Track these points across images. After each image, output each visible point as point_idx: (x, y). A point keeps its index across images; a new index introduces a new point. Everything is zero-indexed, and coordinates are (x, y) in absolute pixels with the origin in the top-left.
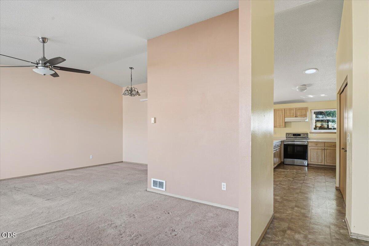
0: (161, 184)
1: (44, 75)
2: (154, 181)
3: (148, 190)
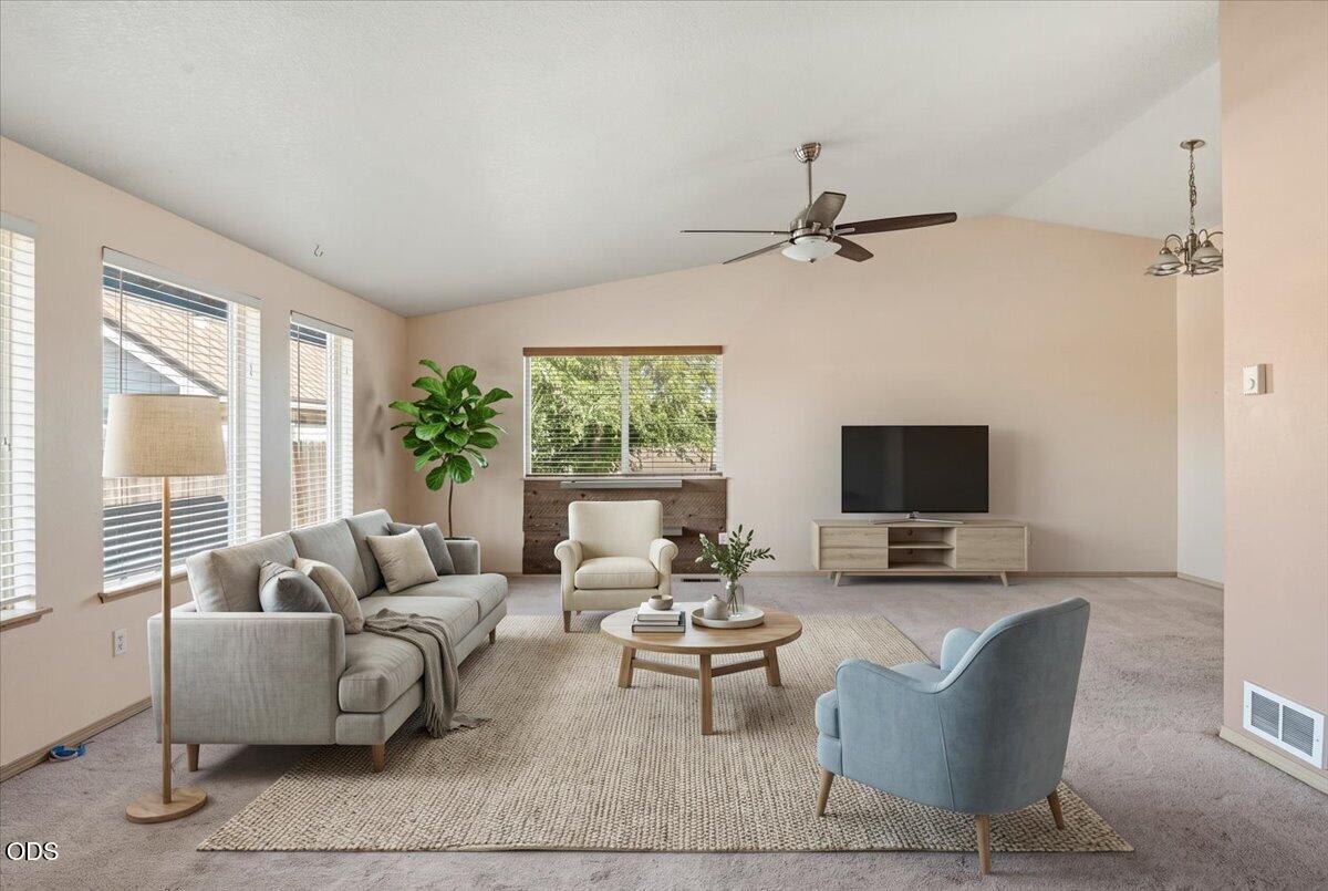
0: (1298, 727)
1: (812, 261)
2: (1254, 696)
3: (1226, 733)
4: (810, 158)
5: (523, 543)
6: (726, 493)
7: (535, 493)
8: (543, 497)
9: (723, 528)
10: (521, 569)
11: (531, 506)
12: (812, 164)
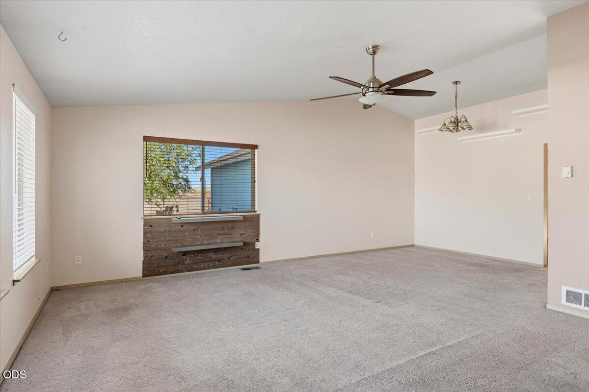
4: (374, 53)
5: (142, 258)
6: (259, 222)
7: (151, 226)
8: (156, 229)
9: (258, 240)
10: (141, 275)
11: (148, 235)
12: (375, 55)
